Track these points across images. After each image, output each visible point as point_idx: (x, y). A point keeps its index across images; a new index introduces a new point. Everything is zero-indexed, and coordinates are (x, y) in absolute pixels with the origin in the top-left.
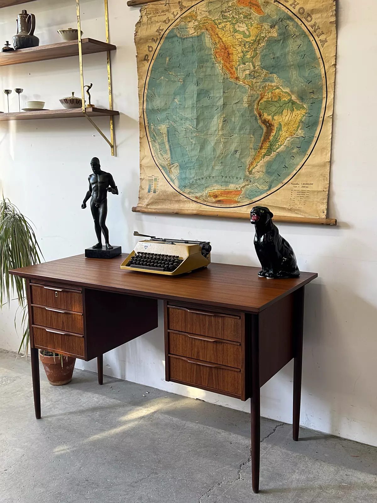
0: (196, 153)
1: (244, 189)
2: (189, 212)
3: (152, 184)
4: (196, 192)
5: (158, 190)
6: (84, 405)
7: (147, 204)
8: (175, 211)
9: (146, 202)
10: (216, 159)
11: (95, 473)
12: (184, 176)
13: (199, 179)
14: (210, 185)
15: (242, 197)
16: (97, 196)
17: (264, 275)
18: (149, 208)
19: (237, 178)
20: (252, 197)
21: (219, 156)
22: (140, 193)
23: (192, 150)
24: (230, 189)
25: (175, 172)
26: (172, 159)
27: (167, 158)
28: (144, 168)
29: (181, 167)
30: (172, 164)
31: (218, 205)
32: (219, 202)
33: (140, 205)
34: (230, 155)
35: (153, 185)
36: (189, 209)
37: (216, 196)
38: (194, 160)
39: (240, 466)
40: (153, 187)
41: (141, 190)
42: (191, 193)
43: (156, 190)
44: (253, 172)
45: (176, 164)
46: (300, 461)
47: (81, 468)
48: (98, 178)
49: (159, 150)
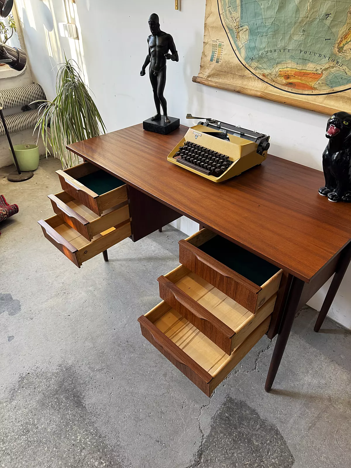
0: (273, 13)
1: (327, 73)
2: (253, 92)
3: (216, 51)
4: (265, 67)
5: (221, 59)
6: (143, 253)
7: (208, 75)
8: (237, 89)
9: (207, 72)
10: (297, 24)
11: (135, 334)
12: (253, 45)
13: (271, 51)
14: (283, 61)
15: (321, 83)
16: (155, 63)
17: (326, 194)
18: (210, 81)
19: (320, 55)
20: (334, 85)
21: (302, 21)
22: (202, 61)
23: (268, 8)
24: (308, 69)
25: (244, 37)
26: (242, 19)
27: (236, 18)
28: (209, 28)
29: (252, 32)
30: (241, 27)
31: (288, 89)
32: (290, 84)
33: (201, 75)
34: (318, 20)
35: (217, 53)
36: (253, 89)
37: (287, 77)
38: (268, 23)
39: (259, 353)
40: (217, 55)
41: (203, 57)
42: (258, 69)
43: (219, 59)
44: (344, 49)
45: (246, 27)
46: (316, 360)
47: (126, 326)
48: (157, 40)
49: (227, 6)
